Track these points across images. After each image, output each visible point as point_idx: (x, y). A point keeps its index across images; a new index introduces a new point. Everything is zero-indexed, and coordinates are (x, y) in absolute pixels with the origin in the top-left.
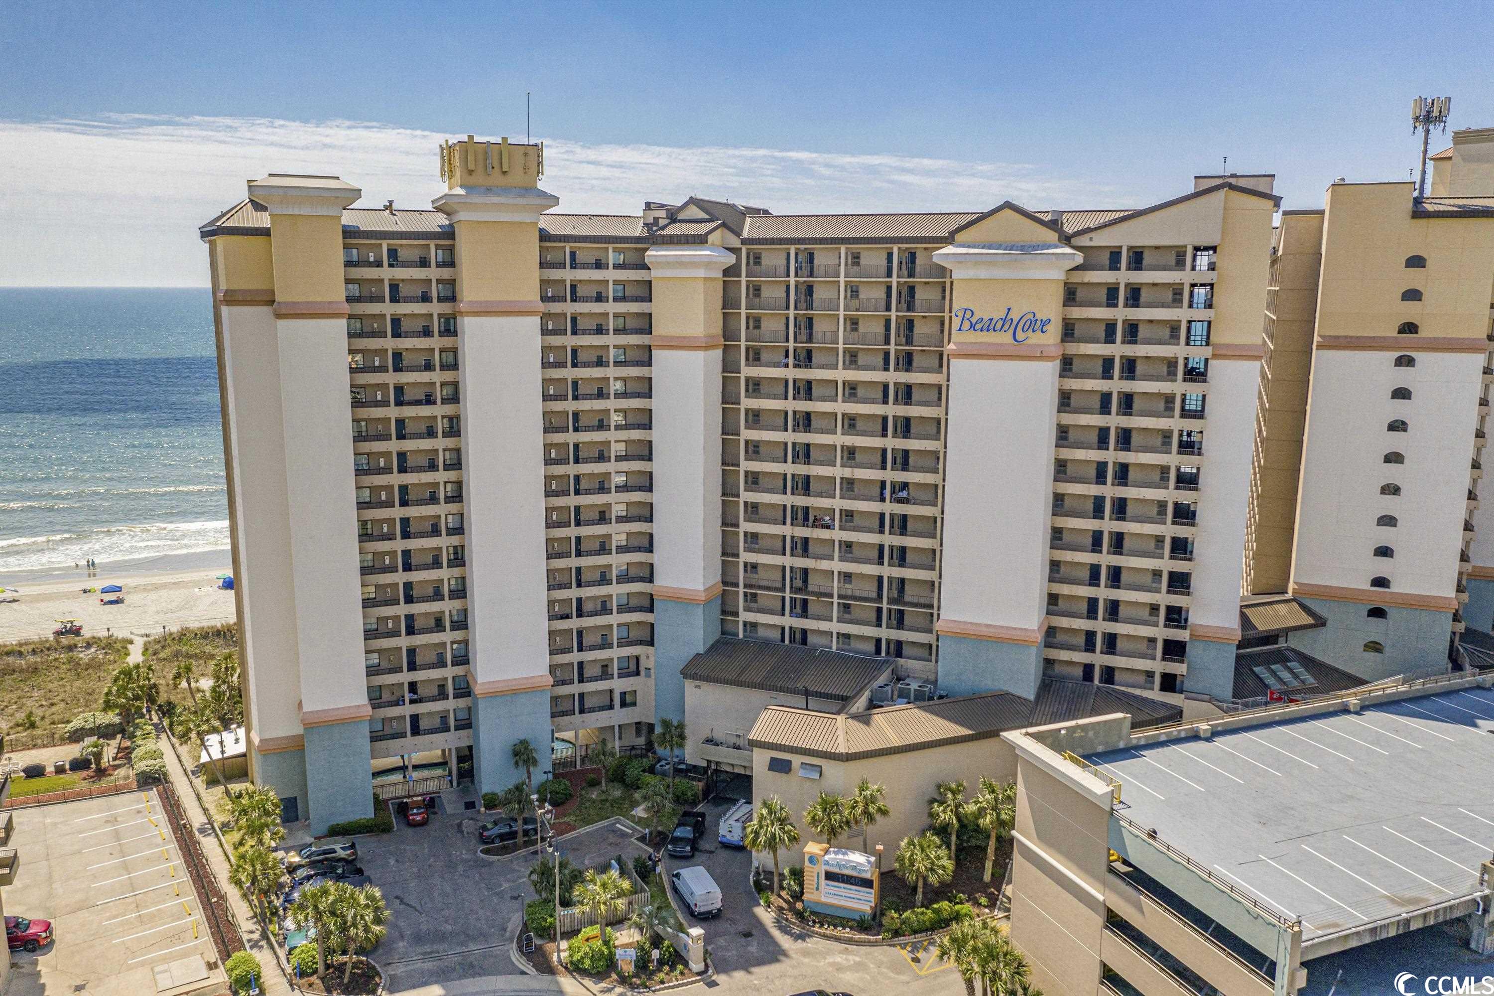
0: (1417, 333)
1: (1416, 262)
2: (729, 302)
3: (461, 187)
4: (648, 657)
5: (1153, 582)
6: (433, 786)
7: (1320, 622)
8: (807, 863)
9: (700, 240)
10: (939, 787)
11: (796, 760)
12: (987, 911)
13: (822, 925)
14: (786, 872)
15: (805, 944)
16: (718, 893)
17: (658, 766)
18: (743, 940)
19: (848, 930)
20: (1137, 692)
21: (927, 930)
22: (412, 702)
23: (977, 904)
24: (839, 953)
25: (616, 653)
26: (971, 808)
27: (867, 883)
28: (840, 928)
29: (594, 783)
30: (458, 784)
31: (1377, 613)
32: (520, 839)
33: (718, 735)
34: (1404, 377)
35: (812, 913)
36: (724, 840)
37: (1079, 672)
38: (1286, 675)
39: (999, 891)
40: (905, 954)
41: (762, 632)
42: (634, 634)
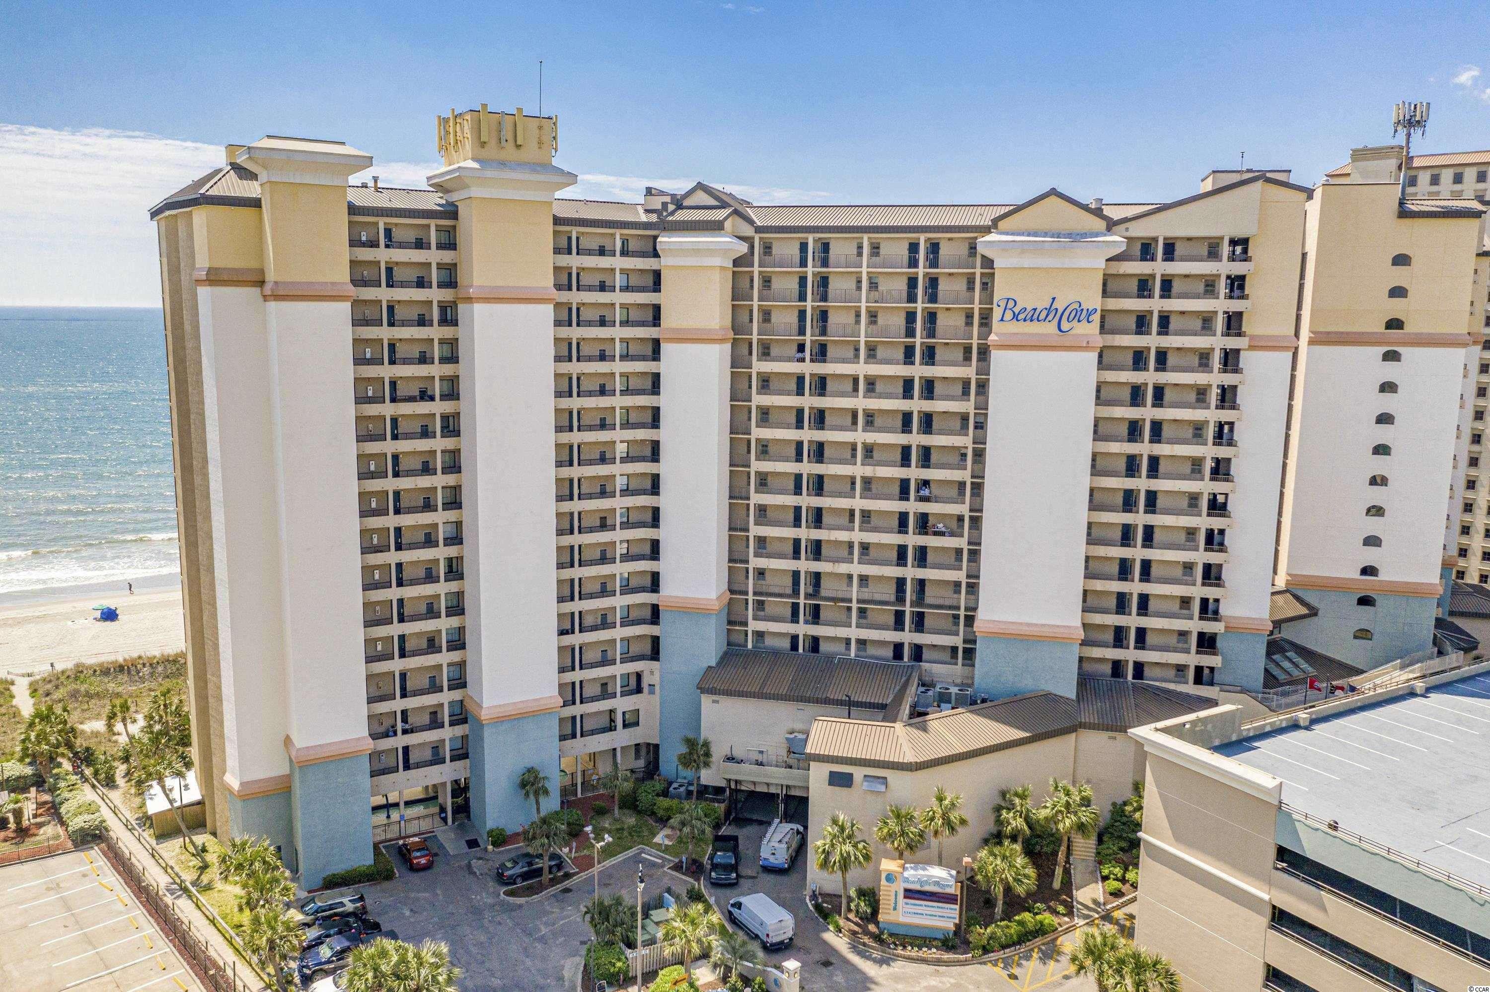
0: (1402, 329)
1: (1401, 260)
2: (738, 294)
3: (474, 159)
4: (652, 673)
5: (1184, 575)
6: (425, 825)
7: (1313, 612)
8: (883, 882)
9: (717, 227)
10: (1003, 794)
11: (858, 773)
12: (1066, 919)
13: (905, 947)
14: (853, 893)
15: (891, 970)
16: (788, 920)
17: (671, 789)
18: (825, 971)
19: (934, 950)
20: (1172, 686)
21: (1014, 944)
22: (405, 732)
23: (1055, 912)
24: (931, 976)
25: (619, 670)
26: (1043, 813)
27: (949, 899)
28: (925, 949)
29: (601, 812)
30: (453, 822)
31: (1365, 601)
32: (546, 877)
33: (738, 753)
34: (1390, 372)
35: (891, 935)
36: (766, 863)
37: (1107, 669)
38: (1286, 665)
39: (1071, 898)
40: (999, 972)
41: (769, 642)
42: (635, 649)
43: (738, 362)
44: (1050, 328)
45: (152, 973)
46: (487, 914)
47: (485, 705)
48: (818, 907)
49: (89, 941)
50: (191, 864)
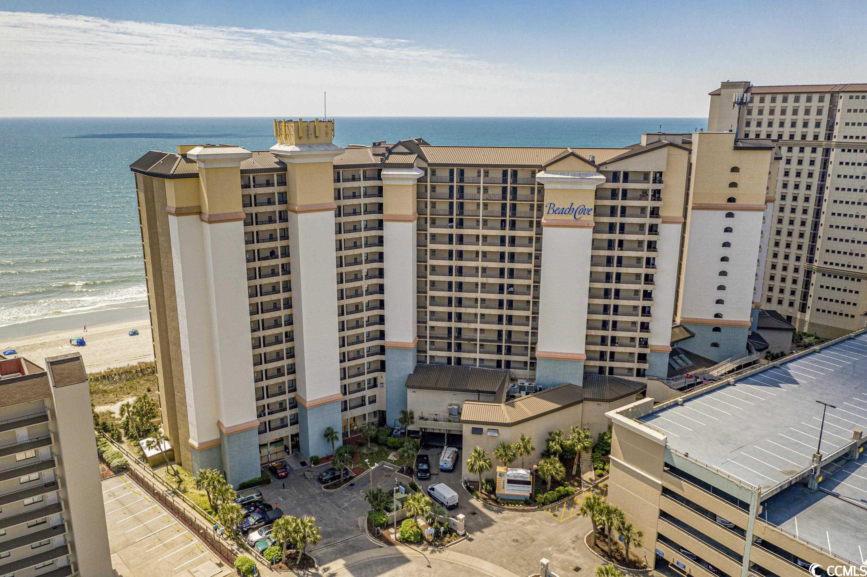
0: (735, 202)
1: (735, 170)
2: (420, 196)
3: (297, 145)
4: (382, 377)
5: (632, 326)
6: (280, 456)
7: (693, 335)
8: (498, 476)
9: (409, 166)
10: (550, 434)
11: (485, 428)
12: (578, 488)
13: (508, 505)
14: (484, 481)
15: (502, 515)
16: (455, 495)
17: (394, 433)
18: (473, 516)
19: (521, 505)
20: (626, 378)
21: (556, 501)
22: (269, 414)
23: (573, 485)
24: (520, 517)
25: (367, 377)
26: (569, 442)
27: (527, 483)
28: (517, 505)
29: (361, 445)
30: (292, 453)
31: (717, 329)
32: (342, 478)
33: (425, 415)
34: (729, 222)
35: (502, 499)
36: (442, 467)
37: (597, 370)
38: (680, 361)
39: (581, 478)
40: (549, 513)
41: (437, 360)
42: (373, 367)
43: (421, 229)
44: (571, 217)
45: (173, 533)
46: (318, 498)
47: (308, 400)
48: (468, 488)
49: (138, 520)
50: (174, 480)
